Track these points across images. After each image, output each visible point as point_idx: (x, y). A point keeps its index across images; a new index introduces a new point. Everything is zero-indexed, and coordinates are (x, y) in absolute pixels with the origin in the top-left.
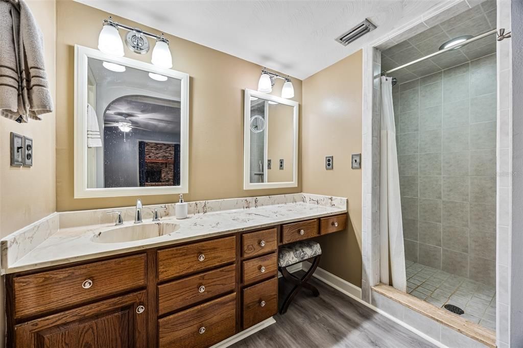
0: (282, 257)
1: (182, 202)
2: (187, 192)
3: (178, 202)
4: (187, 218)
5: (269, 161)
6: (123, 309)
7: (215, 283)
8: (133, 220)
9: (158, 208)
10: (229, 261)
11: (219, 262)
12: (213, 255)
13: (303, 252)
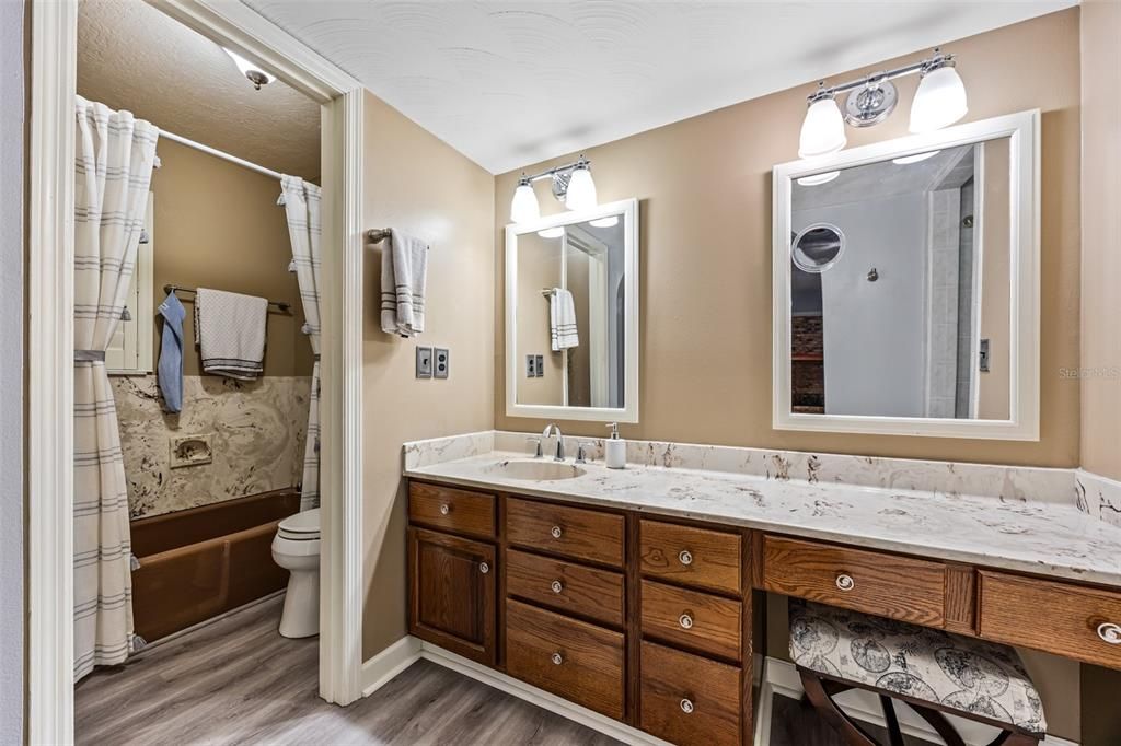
0: (802, 635)
1: (615, 438)
2: (637, 422)
3: (609, 437)
4: (623, 468)
5: (984, 343)
6: (467, 555)
7: (582, 590)
8: (533, 452)
9: (589, 443)
10: (608, 562)
11: (588, 554)
12: (579, 537)
13: (904, 666)
